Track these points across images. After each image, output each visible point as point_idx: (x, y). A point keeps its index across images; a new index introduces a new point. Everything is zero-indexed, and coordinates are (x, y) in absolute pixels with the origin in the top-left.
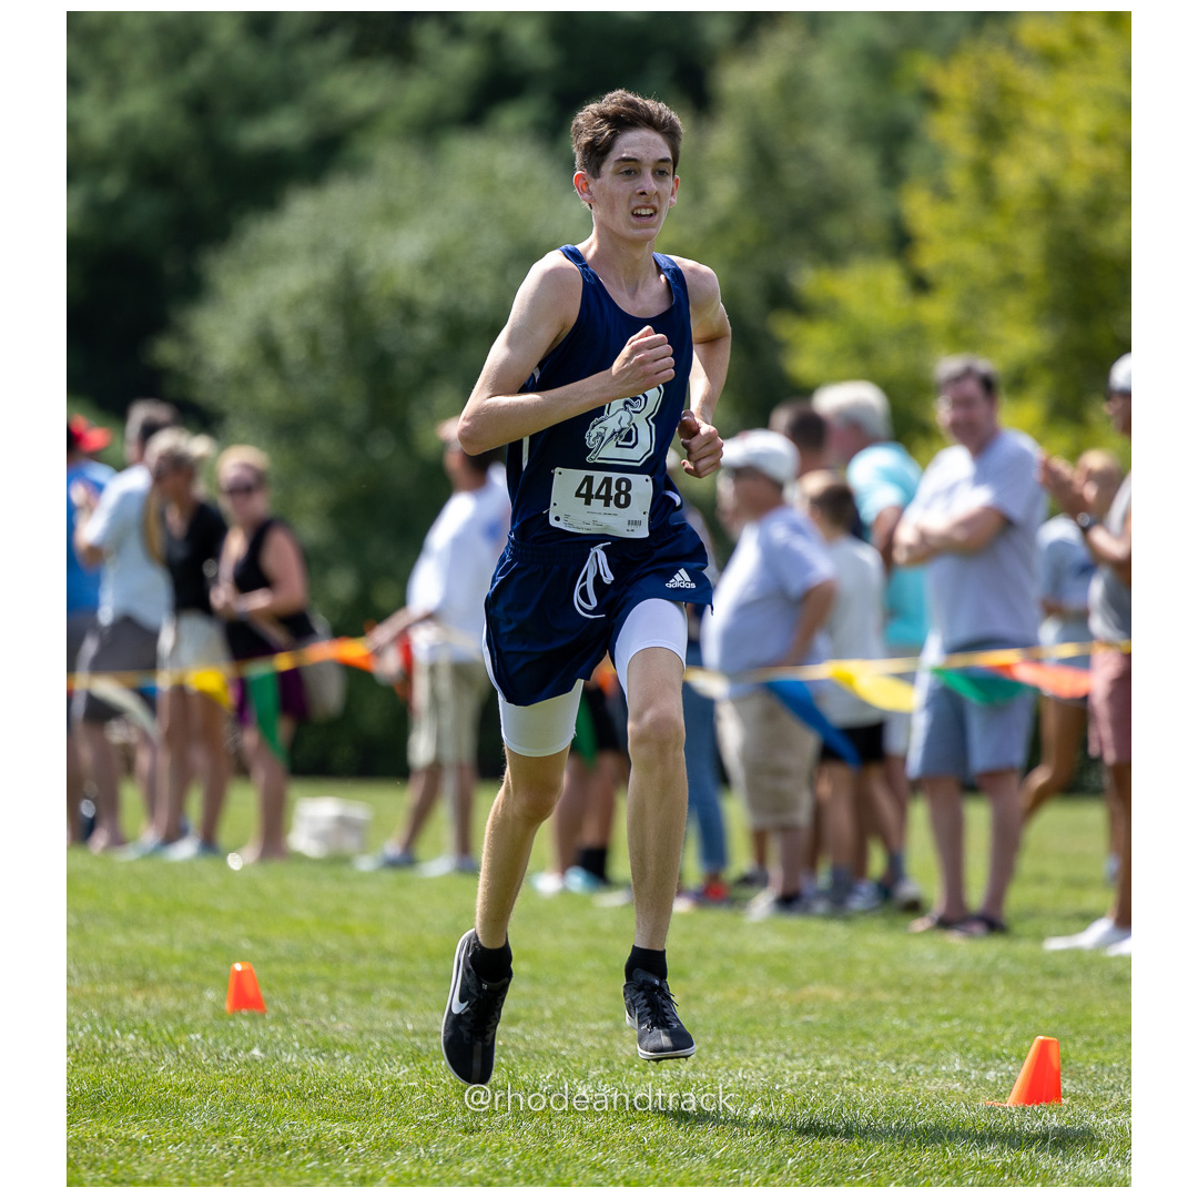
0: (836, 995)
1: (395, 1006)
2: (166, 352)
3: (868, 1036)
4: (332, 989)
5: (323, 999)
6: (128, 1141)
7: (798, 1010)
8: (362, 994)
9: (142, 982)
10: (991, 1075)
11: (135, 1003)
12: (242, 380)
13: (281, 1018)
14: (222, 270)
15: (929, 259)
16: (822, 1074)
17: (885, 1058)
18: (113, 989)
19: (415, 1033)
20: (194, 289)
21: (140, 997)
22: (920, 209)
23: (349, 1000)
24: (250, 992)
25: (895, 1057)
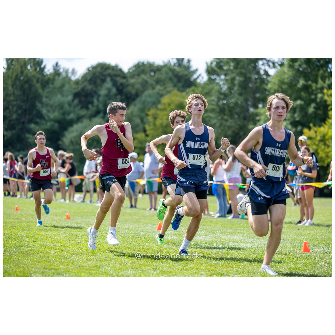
0: (136, 217)
1: (86, 219)
2: (60, 142)
3: (140, 222)
4: (78, 216)
5: (77, 218)
6: (54, 234)
7: (132, 219)
8: (82, 217)
9: (56, 216)
10: (154, 227)
11: (55, 218)
12: (69, 146)
13: (72, 220)
14: (66, 133)
15: (148, 133)
16: (135, 227)
17: (142, 225)
18: (53, 216)
19: (88, 222)
20: (63, 136)
21: (56, 217)
22: (147, 127)
23: (80, 218)
24: (69, 217)
25: (143, 225)
